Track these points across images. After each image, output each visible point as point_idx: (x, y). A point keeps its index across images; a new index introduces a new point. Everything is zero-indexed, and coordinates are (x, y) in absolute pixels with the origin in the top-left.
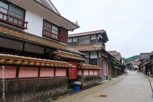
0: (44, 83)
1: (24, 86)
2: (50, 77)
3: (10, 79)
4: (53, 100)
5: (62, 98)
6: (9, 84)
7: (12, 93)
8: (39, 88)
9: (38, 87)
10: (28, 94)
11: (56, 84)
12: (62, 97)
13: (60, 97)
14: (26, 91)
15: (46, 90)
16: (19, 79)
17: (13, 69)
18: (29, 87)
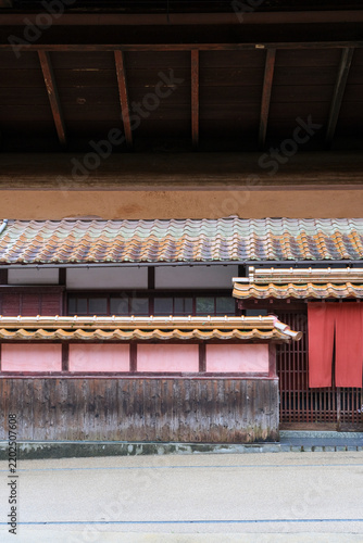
0: (154, 390)
1: (85, 393)
2: (180, 374)
3: (48, 374)
4: (193, 450)
5: (238, 452)
6: (46, 384)
7: (54, 407)
8: (134, 405)
9: (132, 400)
10: (97, 416)
11: (210, 399)
12: (240, 448)
13: (226, 447)
14: (91, 409)
15: (163, 413)
16: (70, 374)
17: (53, 350)
18: (100, 397)
